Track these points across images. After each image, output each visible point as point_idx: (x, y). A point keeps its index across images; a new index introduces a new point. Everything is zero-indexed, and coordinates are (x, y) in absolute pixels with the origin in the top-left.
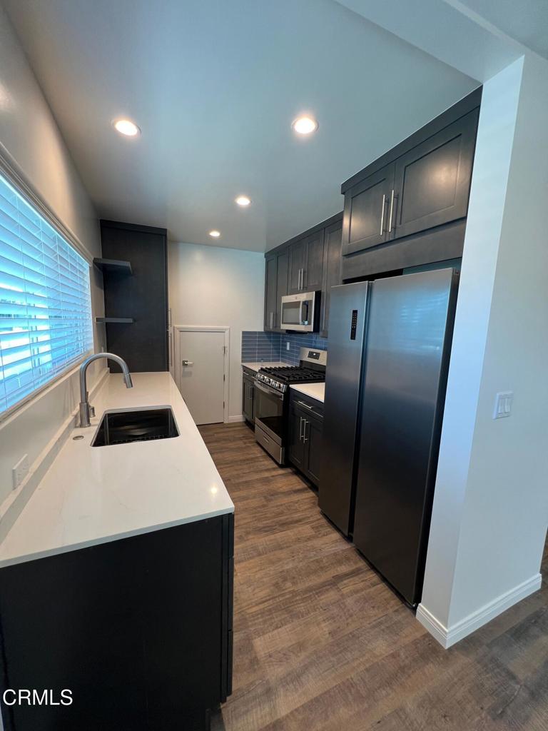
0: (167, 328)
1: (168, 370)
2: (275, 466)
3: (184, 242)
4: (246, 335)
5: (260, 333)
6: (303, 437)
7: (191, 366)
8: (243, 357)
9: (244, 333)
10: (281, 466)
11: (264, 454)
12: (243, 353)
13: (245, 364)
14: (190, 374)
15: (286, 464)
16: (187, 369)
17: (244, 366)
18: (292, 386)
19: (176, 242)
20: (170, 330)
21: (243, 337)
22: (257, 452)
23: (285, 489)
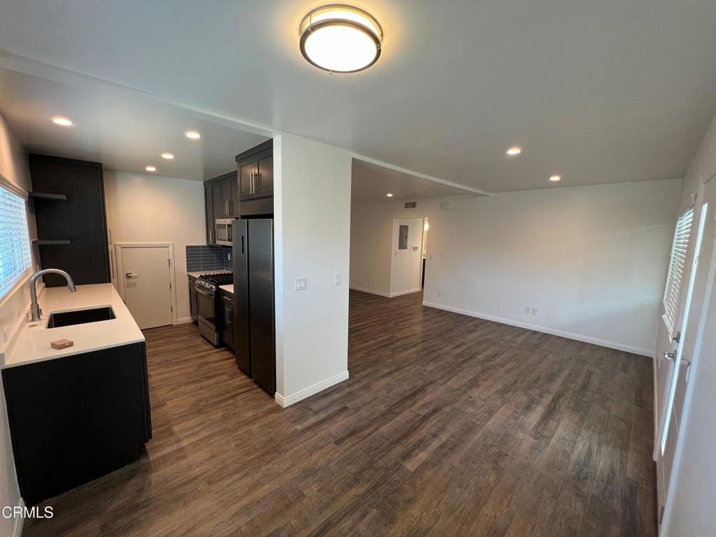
0: (107, 246)
1: (110, 282)
2: (212, 347)
3: (121, 171)
4: (190, 250)
5: (203, 247)
6: (228, 322)
7: (136, 277)
8: (188, 268)
9: (187, 247)
10: (216, 347)
11: (205, 341)
12: (187, 264)
13: (191, 274)
14: (135, 285)
15: (221, 345)
16: (131, 281)
17: (189, 275)
18: (221, 287)
19: (112, 171)
20: (111, 247)
21: (187, 251)
22: (200, 341)
23: (216, 359)
